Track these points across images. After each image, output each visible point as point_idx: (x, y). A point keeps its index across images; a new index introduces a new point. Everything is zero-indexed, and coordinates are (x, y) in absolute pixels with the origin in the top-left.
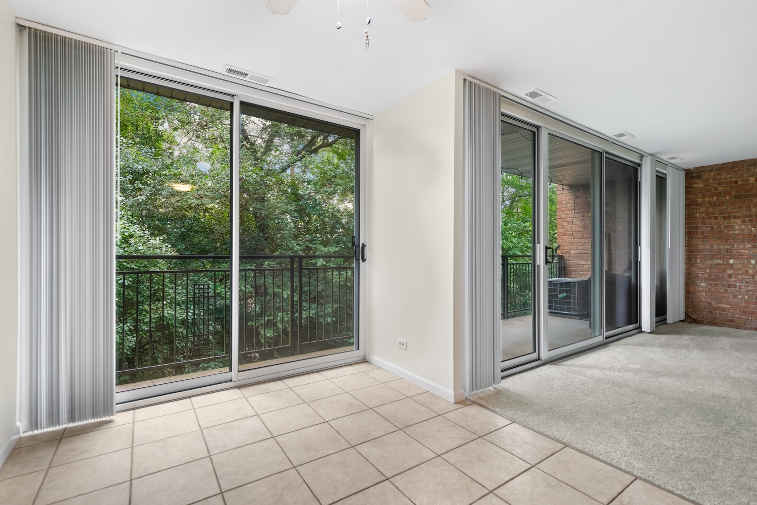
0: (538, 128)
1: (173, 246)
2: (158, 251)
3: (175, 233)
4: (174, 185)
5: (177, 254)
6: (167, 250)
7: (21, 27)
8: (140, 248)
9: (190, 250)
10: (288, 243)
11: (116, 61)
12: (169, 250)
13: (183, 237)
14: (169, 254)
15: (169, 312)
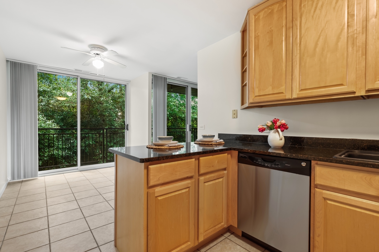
0: (188, 86)
1: (57, 124)
2: (51, 126)
3: (59, 118)
4: (57, 98)
5: (59, 128)
6: (55, 126)
7: (7, 61)
8: (43, 125)
9: (66, 126)
10: (112, 123)
11: (38, 68)
12: (56, 126)
13: (62, 120)
14: (55, 128)
15: (56, 152)
